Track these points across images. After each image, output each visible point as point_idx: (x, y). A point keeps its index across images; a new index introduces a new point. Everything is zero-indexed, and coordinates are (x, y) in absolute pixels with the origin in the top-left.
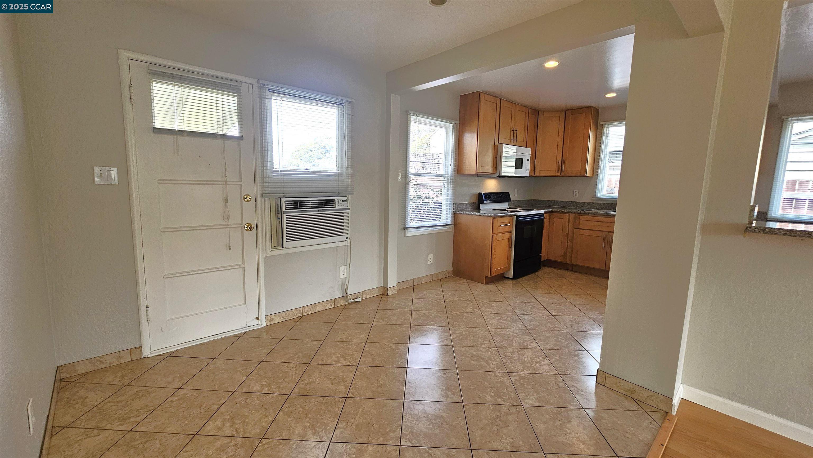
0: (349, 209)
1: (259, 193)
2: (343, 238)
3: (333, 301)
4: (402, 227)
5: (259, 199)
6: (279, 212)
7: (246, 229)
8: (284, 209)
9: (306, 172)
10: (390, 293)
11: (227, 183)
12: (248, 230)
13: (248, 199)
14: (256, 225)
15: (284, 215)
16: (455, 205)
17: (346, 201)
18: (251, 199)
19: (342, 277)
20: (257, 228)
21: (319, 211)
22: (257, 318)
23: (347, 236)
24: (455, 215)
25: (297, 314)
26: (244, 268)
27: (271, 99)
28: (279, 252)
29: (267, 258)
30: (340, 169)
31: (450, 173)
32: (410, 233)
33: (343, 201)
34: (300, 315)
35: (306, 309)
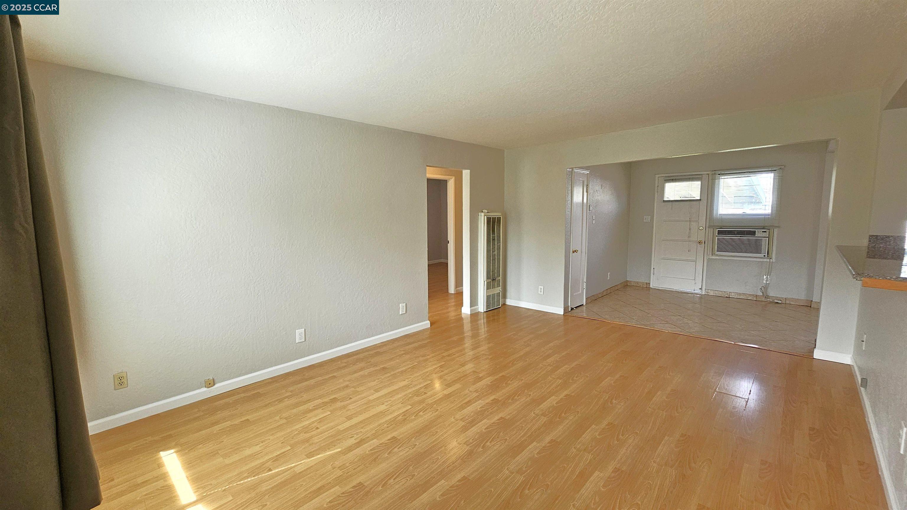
0: (768, 237)
1: (708, 226)
2: (762, 255)
3: (754, 296)
5: (707, 229)
8: (717, 235)
9: (744, 215)
10: (813, 306)
11: (691, 221)
12: (700, 244)
15: (717, 238)
17: (765, 232)
18: (703, 229)
19: (765, 282)
20: (704, 243)
21: (741, 237)
22: (700, 289)
23: (765, 255)
25: (725, 295)
26: (696, 262)
28: (717, 257)
29: (709, 260)
33: (763, 232)
34: (728, 296)
35: (733, 294)
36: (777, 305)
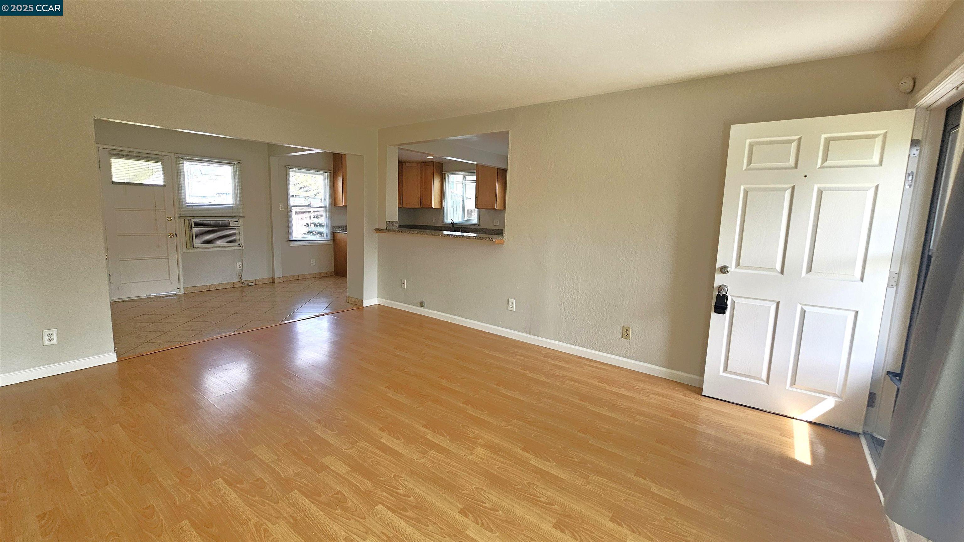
0: (240, 227)
1: (177, 215)
2: (237, 244)
3: (232, 283)
4: (287, 240)
5: (177, 219)
6: (191, 227)
7: (169, 236)
8: (193, 226)
9: (210, 204)
10: (276, 281)
11: (156, 210)
12: (170, 237)
13: (170, 219)
14: (176, 234)
15: (193, 229)
16: (333, 227)
17: (237, 222)
18: (172, 219)
19: (238, 269)
20: (176, 236)
21: (217, 227)
22: (178, 288)
23: (239, 243)
24: (333, 234)
25: (206, 289)
26: (168, 259)
27: (183, 164)
28: (191, 250)
29: (183, 255)
30: (234, 202)
31: (327, 206)
32: (292, 244)
33: (235, 222)
34: (208, 290)
35: (212, 286)
36: (251, 287)
